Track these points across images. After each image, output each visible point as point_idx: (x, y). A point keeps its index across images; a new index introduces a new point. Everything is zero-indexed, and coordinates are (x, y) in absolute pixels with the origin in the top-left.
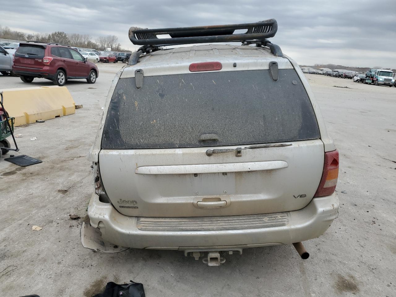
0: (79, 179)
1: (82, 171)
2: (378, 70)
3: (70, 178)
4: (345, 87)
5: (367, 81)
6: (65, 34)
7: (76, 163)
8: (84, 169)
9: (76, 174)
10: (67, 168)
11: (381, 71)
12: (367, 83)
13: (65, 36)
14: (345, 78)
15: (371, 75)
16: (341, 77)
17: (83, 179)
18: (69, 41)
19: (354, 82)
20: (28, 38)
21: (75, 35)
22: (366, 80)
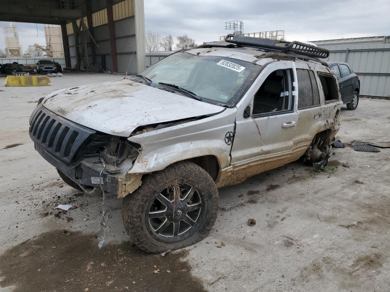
0: (345, 190)
1: (343, 200)
3: (355, 194)
7: (352, 214)
8: (340, 202)
9: (350, 198)
10: (363, 207)
17: (341, 190)
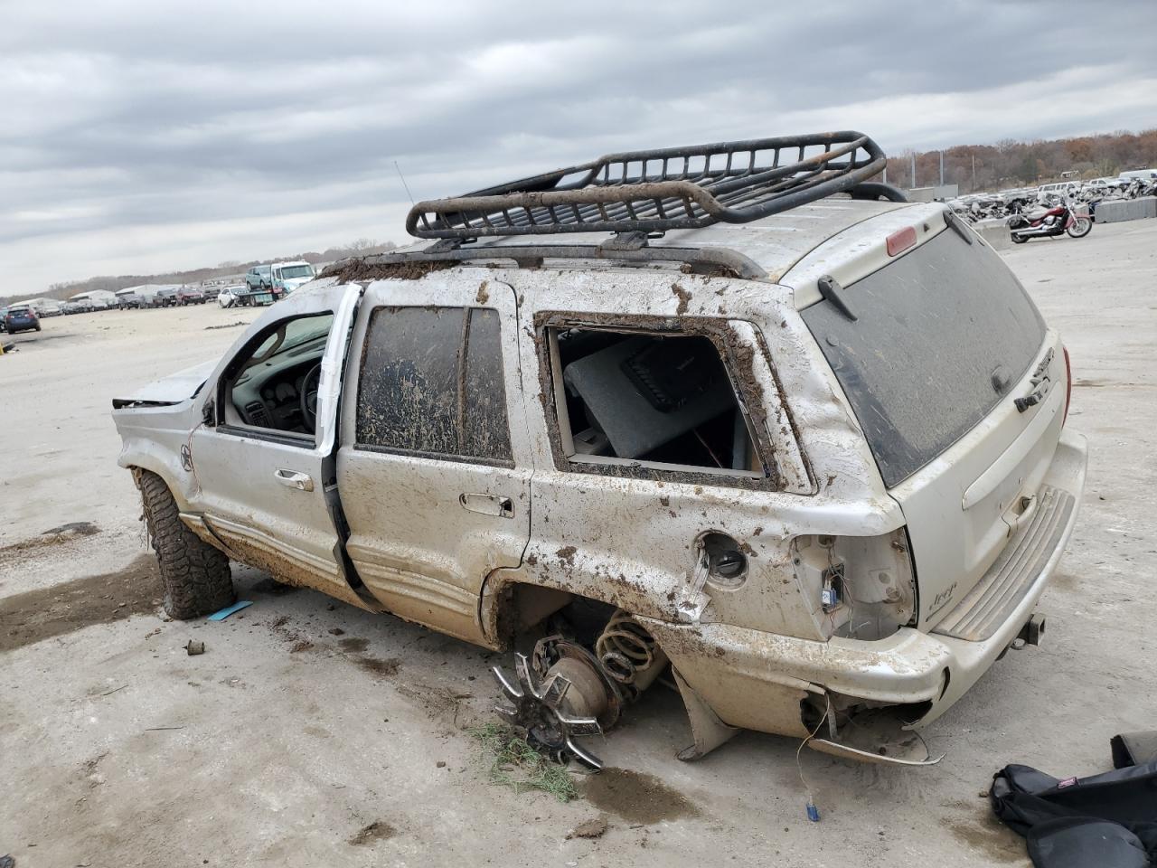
2: (273, 265)
4: (237, 324)
5: (258, 299)
11: (283, 268)
12: (260, 304)
14: (186, 305)
15: (261, 281)
16: (173, 304)
19: (225, 307)
22: (256, 297)
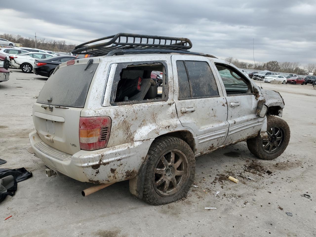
6: (278, 62)
13: (277, 64)
18: (279, 68)
20: (249, 66)
21: (286, 63)
